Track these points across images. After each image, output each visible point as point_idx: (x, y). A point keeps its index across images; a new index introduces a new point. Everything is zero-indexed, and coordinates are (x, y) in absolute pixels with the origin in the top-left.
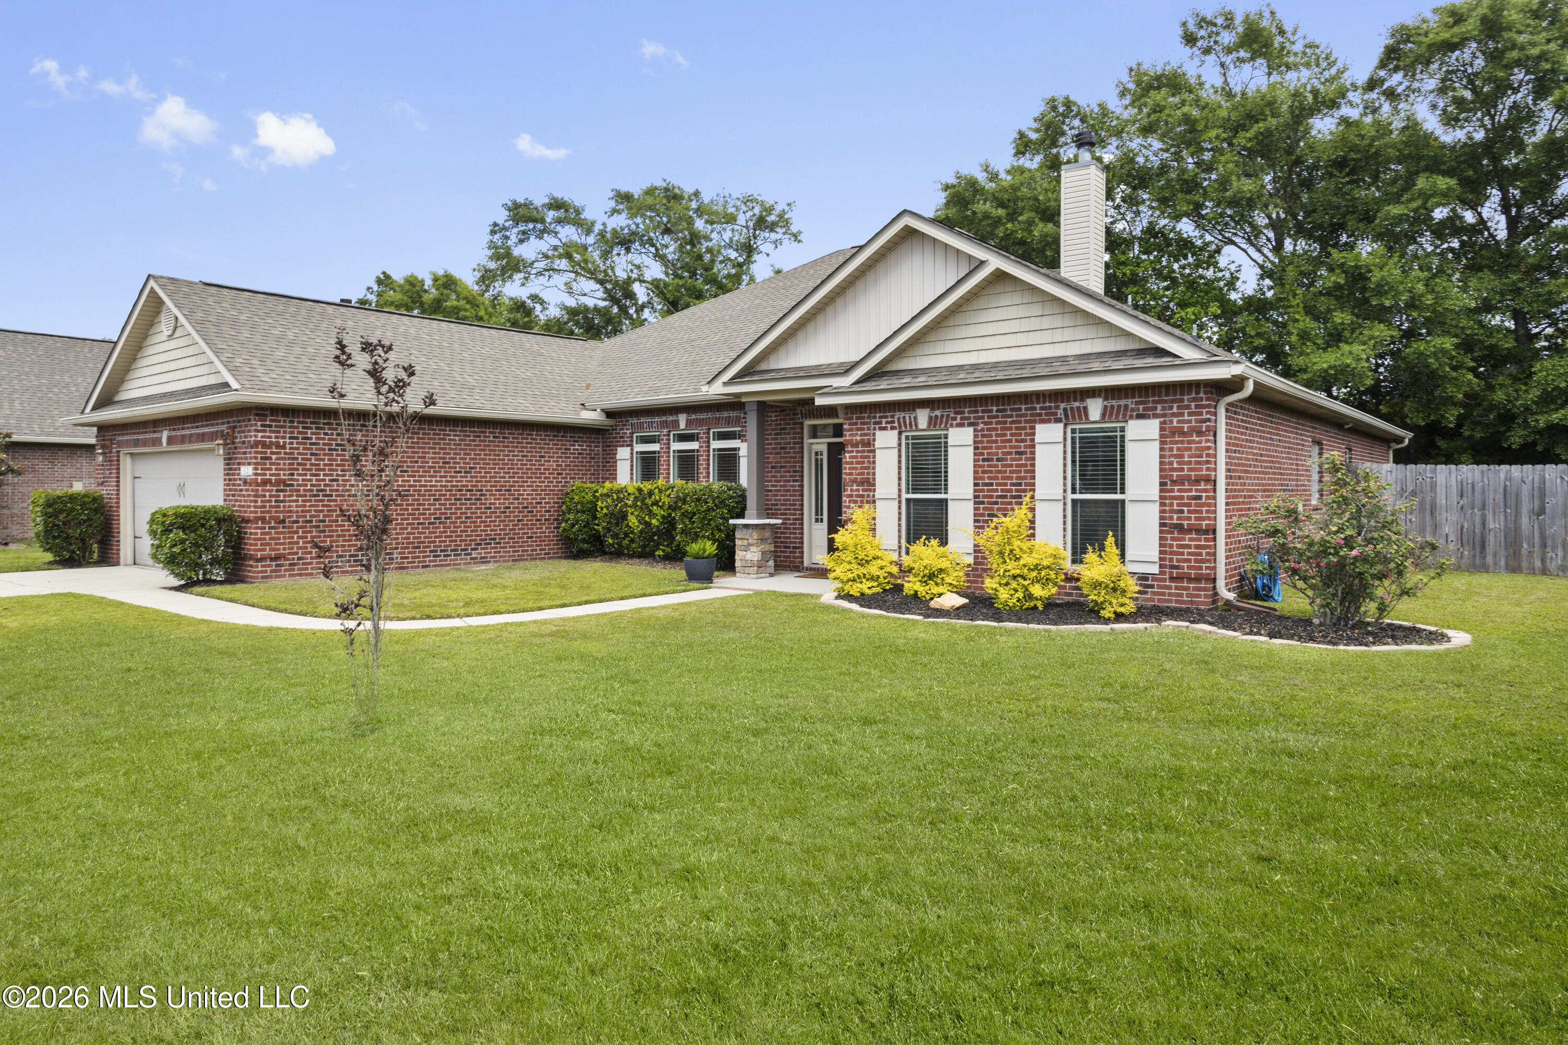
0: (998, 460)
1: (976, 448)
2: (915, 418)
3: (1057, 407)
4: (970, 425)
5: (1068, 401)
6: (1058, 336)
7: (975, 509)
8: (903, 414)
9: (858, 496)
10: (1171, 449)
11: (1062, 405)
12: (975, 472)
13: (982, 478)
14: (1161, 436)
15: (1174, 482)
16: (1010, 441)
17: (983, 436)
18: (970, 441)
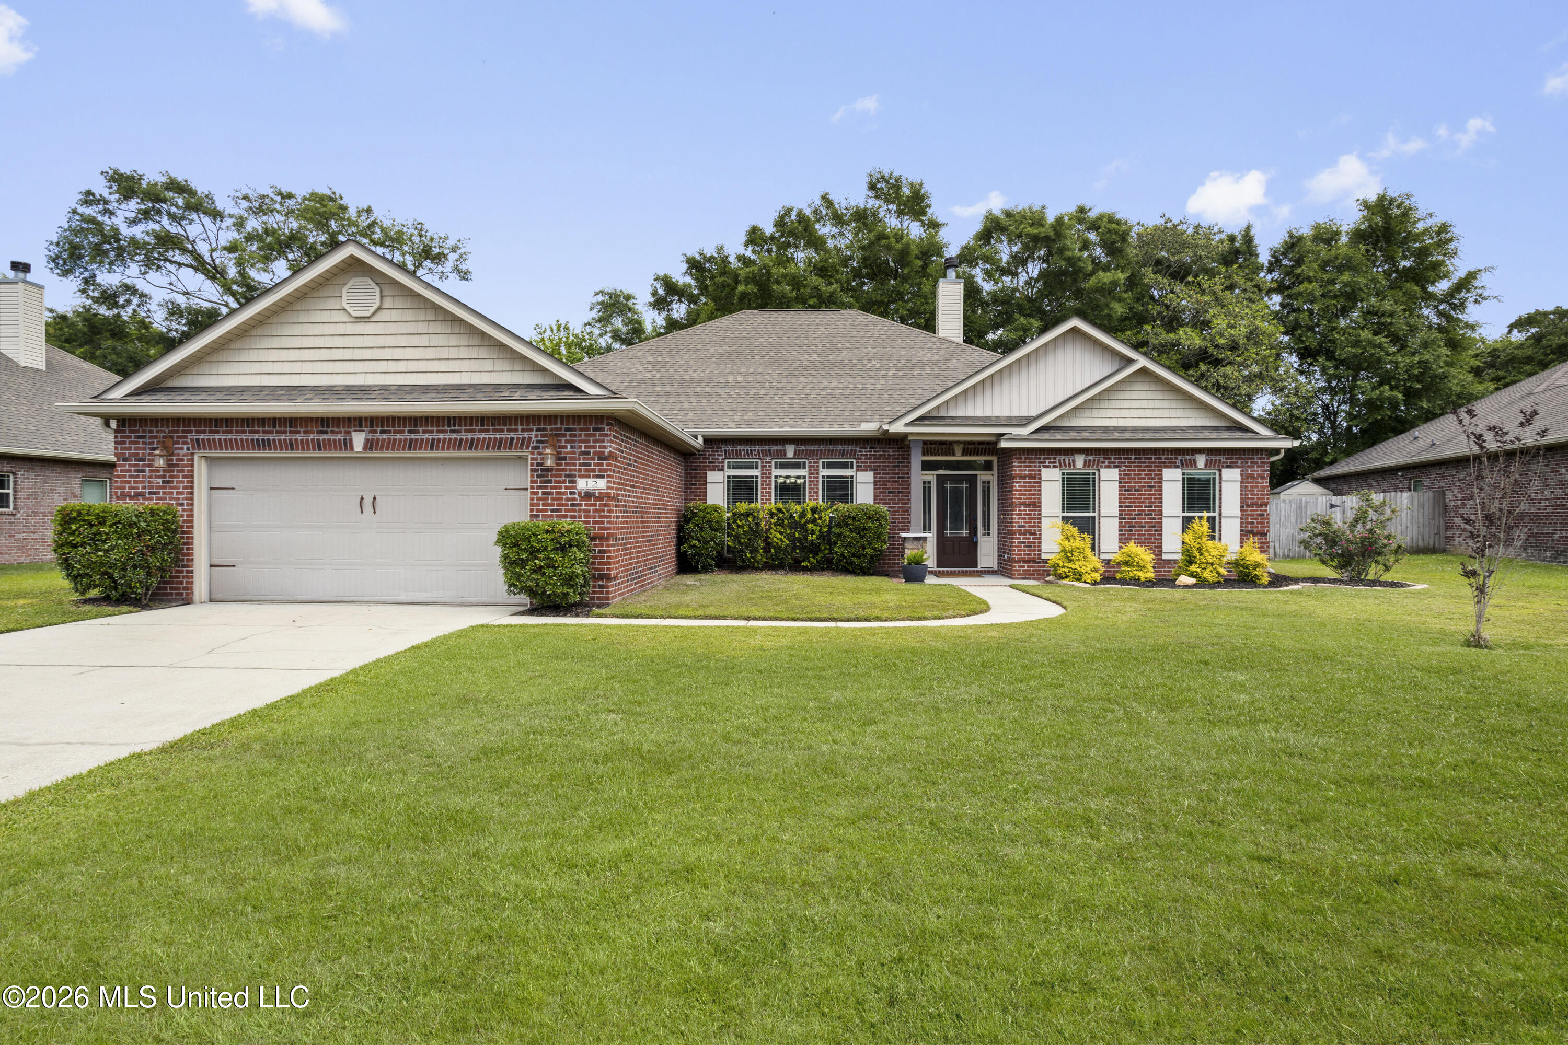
0: (1135, 491)
1: (1120, 483)
2: (1073, 461)
3: (1176, 459)
4: (1115, 467)
5: (1184, 455)
6: (1174, 413)
7: (1120, 523)
8: (1063, 457)
9: (1025, 514)
10: (1247, 487)
11: (1180, 458)
12: (1120, 498)
13: (1125, 503)
14: (1242, 479)
15: (1248, 506)
16: (1144, 479)
17: (1125, 475)
18: (1117, 478)
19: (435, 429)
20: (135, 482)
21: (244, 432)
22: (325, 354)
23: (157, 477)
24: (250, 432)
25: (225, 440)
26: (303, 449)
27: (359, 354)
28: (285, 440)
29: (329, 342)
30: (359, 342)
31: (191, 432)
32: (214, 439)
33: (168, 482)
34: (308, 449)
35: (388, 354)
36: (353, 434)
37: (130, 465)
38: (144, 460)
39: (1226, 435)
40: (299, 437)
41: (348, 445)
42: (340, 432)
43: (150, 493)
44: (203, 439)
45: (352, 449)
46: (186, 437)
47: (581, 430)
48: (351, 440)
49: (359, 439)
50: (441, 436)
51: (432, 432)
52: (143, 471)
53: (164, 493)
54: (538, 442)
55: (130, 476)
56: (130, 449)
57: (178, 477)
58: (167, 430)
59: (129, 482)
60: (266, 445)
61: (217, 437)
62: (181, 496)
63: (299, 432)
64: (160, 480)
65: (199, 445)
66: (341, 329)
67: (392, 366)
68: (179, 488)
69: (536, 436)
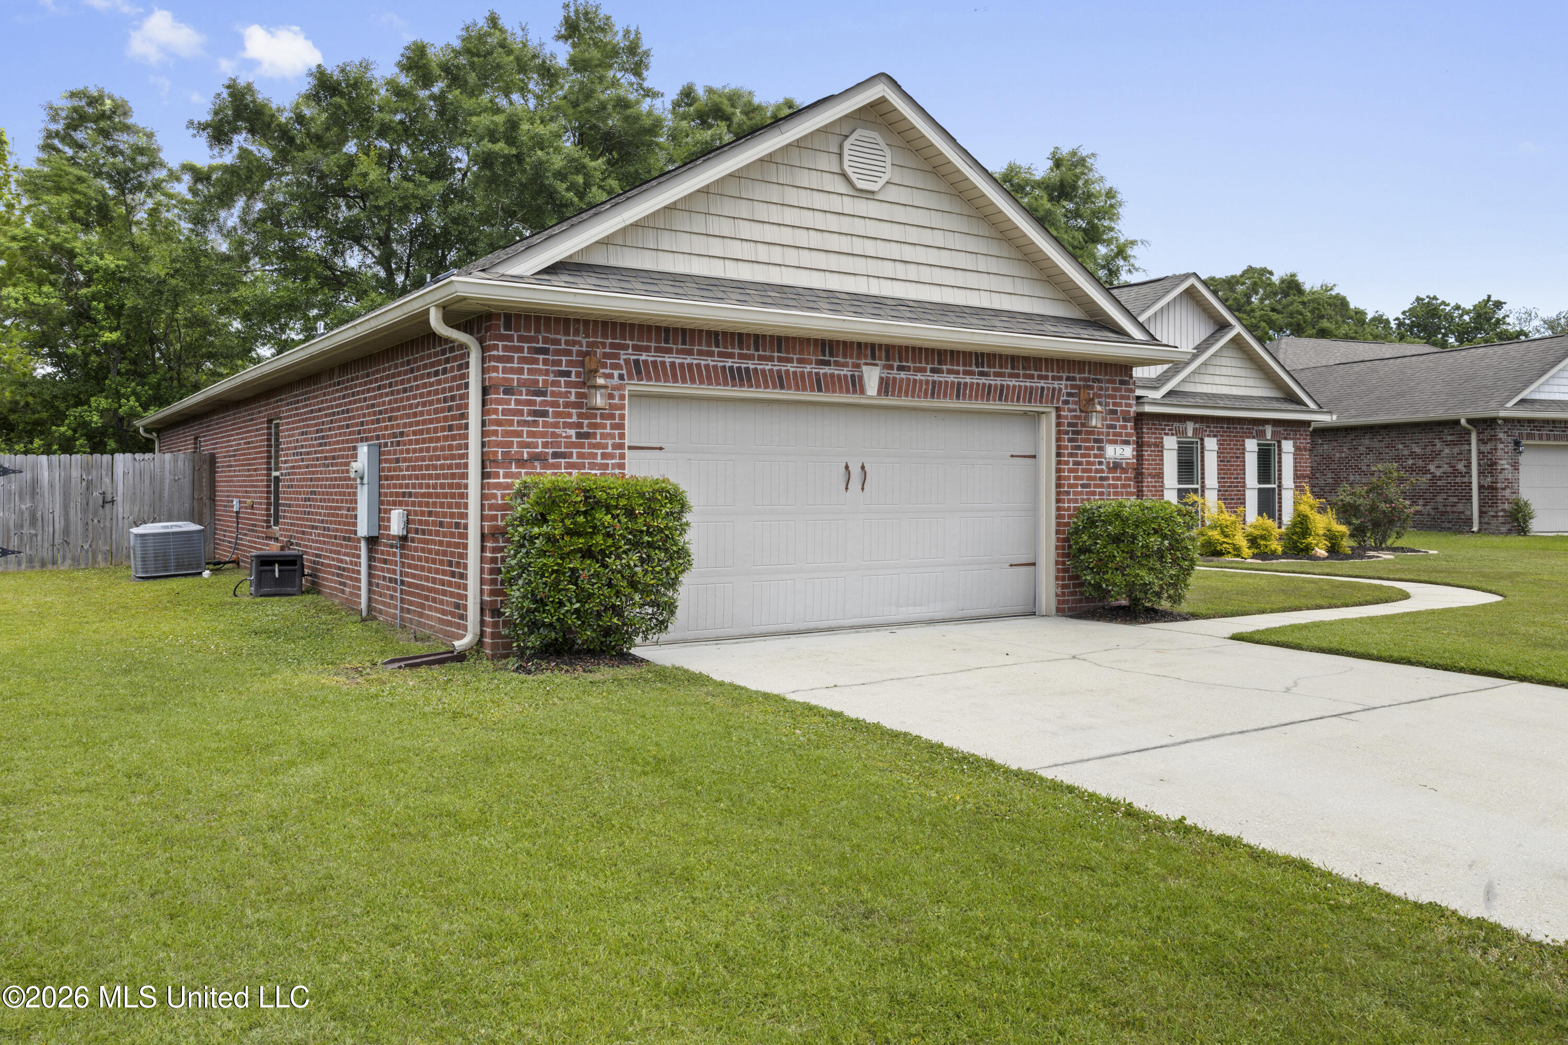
1: (1218, 452)
3: (1253, 429)
4: (1215, 436)
16: (1233, 448)
17: (1221, 444)
18: (1216, 448)
19: (961, 368)
20: (531, 434)
21: (711, 354)
22: (815, 240)
23: (567, 425)
24: (721, 355)
25: (681, 365)
26: (797, 389)
27: (859, 246)
28: (771, 371)
29: (819, 221)
30: (859, 227)
31: (625, 347)
32: (663, 363)
33: (587, 436)
34: (804, 389)
35: (894, 251)
36: (865, 368)
37: (518, 402)
38: (544, 394)
39: (1277, 405)
40: (791, 367)
41: (856, 385)
42: (845, 365)
43: (555, 455)
44: (645, 362)
45: (862, 391)
46: (617, 356)
47: (1109, 381)
48: (861, 378)
49: (872, 376)
50: (968, 379)
51: (957, 372)
52: (544, 414)
53: (580, 455)
54: (1069, 394)
55: (521, 423)
56: (520, 371)
57: (604, 427)
58: (584, 342)
59: (519, 434)
60: (741, 377)
61: (668, 359)
62: (610, 462)
63: (790, 360)
64: (572, 432)
65: (639, 373)
66: (836, 203)
67: (900, 271)
68: (605, 447)
69: (1066, 386)
